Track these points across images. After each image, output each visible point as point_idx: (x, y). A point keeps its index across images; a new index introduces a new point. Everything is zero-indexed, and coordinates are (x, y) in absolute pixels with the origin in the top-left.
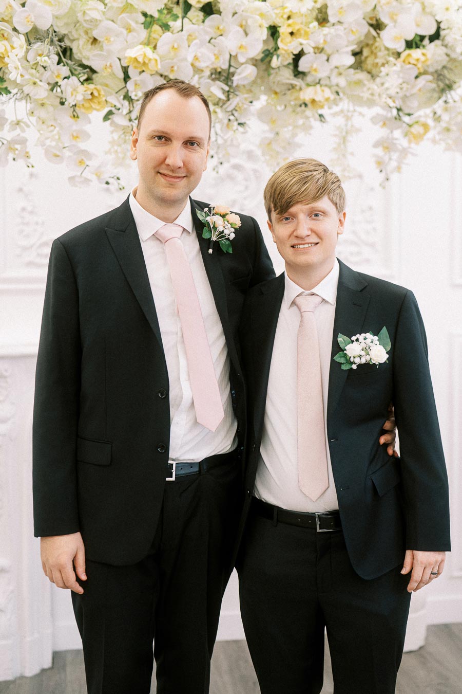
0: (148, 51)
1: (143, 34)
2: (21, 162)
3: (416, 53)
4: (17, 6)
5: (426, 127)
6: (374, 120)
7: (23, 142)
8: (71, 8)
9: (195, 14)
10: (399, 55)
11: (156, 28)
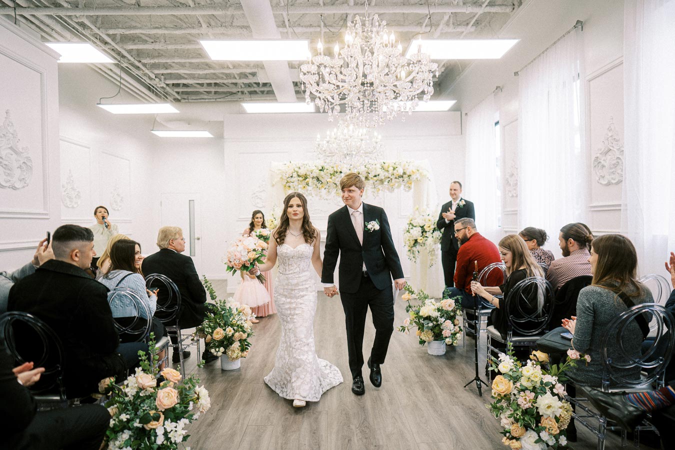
0: (330, 180)
1: (330, 176)
2: (311, 196)
3: (375, 178)
4: (310, 173)
5: (379, 189)
6: (372, 188)
7: (311, 193)
8: (319, 173)
9: (339, 173)
10: (372, 178)
11: (332, 176)
